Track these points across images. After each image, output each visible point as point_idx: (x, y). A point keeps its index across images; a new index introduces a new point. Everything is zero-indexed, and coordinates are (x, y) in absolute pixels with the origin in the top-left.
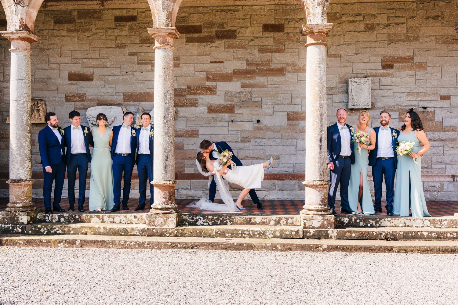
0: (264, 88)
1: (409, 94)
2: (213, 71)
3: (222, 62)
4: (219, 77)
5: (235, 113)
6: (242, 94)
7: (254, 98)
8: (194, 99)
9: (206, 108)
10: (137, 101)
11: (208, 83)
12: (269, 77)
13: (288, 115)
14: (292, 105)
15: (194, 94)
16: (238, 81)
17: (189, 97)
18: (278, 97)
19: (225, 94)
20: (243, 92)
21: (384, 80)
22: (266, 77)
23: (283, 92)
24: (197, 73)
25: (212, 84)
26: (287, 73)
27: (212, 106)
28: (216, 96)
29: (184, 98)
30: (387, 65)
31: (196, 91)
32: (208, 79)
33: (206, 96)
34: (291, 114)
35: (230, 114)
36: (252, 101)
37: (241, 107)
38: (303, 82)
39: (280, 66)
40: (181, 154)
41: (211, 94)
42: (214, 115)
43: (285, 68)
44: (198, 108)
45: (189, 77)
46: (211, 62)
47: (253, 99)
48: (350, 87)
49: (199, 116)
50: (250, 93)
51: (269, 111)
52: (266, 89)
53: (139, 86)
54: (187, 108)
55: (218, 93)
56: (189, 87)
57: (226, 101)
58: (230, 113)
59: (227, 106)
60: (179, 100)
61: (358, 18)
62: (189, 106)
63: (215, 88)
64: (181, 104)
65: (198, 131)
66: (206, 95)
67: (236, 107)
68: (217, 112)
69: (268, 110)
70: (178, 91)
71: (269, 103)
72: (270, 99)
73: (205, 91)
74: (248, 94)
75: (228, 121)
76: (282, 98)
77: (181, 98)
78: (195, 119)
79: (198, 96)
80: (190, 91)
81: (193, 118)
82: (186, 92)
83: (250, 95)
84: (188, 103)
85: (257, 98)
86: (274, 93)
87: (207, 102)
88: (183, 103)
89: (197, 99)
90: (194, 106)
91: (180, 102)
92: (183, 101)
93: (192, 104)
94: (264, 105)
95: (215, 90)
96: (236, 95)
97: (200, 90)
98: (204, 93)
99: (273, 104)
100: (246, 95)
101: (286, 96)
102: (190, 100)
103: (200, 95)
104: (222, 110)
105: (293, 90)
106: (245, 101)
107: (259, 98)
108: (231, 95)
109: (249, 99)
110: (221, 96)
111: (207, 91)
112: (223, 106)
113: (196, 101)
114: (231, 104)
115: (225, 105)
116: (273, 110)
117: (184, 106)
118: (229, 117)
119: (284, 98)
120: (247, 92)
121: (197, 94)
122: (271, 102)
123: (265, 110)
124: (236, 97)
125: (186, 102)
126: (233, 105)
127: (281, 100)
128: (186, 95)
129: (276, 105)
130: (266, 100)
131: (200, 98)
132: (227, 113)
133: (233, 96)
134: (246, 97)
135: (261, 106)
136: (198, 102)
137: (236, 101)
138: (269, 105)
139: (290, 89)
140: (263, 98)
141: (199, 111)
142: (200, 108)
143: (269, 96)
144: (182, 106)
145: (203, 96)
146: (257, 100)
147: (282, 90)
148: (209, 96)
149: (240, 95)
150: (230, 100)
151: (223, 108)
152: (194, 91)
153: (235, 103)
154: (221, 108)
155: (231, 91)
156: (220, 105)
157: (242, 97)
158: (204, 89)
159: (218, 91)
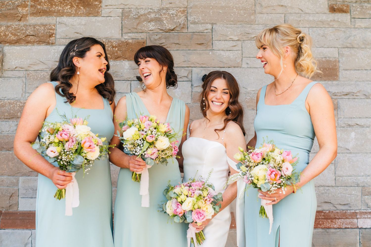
6: (165, 14)
7: (194, 23)
8: (45, 25)
15: (46, 13)
17: (33, 20)
19: (122, 13)
20: (167, 9)
23: (264, 11)
28: (99, 19)
29: (22, 23)
31: (52, 5)
33: (76, 18)
36: (190, 30)
40: (10, 164)
41: (88, 14)
44: (54, 47)
47: (192, 26)
51: (231, 55)
54: (29, 47)
55: (105, 11)
57: (125, 30)
59: (127, 43)
60: (8, 27)
62: (33, 43)
64: (13, 38)
66: (76, 15)
69: (228, 53)
70: (6, 5)
71: (232, 37)
72: (233, 26)
73: (73, 6)
74: (180, 13)
75: (128, 79)
76: (261, 23)
77: (15, 24)
78: (47, 74)
79: (55, 18)
80: (36, 7)
81: (41, 73)
82: (27, 9)
83: (183, 17)
84: (29, 35)
85: (203, 25)
86: (242, 12)
87: (78, 33)
88: (18, 36)
89: (53, 27)
90: (45, 42)
91: (11, 31)
92: (18, 29)
93: (39, 37)
94: (220, 42)
95: (99, 5)
96: (149, 16)
97: (60, 4)
98: (70, 11)
99: (242, 39)
100: (174, 15)
101: (271, 19)
102: (35, 29)
103: (62, 16)
104: (114, 53)
105: (289, 5)
106: (172, 30)
107: (207, 23)
108: (136, 15)
109: (182, 26)
110: (112, 18)
111: (77, 6)
112: (116, 42)
113: (49, 31)
114: (136, 38)
115: (123, 40)
116: (242, 54)
117: (21, 43)
118: (132, 70)
119: (268, 25)
120: (177, 9)
121: (54, 13)
122: (235, 33)
123: (222, 53)
124: (149, 22)
125: (24, 31)
126: (143, 41)
127: (260, 30)
128: (27, 17)
129: (249, 42)
130: (223, 28)
131: (59, 22)
132: (126, 60)
133: (143, 18)
134: (175, 20)
135: (211, 44)
136: (55, 32)
137: (149, 32)
138: (231, 40)
139: (282, 4)
140: (215, 24)
141: (56, 56)
142: (59, 48)
143: (232, 19)
144: (16, 43)
145: (68, 18)
146: (201, 29)
147: (261, 6)
148: (82, 17)
149: (160, 17)
150: (135, 27)
151: (116, 47)
152: (45, 5)
153: (146, 35)
154: (113, 47)
155: (138, 7)
156: (110, 40)
157: (164, 20)
158: (70, 3)
159: (106, 6)
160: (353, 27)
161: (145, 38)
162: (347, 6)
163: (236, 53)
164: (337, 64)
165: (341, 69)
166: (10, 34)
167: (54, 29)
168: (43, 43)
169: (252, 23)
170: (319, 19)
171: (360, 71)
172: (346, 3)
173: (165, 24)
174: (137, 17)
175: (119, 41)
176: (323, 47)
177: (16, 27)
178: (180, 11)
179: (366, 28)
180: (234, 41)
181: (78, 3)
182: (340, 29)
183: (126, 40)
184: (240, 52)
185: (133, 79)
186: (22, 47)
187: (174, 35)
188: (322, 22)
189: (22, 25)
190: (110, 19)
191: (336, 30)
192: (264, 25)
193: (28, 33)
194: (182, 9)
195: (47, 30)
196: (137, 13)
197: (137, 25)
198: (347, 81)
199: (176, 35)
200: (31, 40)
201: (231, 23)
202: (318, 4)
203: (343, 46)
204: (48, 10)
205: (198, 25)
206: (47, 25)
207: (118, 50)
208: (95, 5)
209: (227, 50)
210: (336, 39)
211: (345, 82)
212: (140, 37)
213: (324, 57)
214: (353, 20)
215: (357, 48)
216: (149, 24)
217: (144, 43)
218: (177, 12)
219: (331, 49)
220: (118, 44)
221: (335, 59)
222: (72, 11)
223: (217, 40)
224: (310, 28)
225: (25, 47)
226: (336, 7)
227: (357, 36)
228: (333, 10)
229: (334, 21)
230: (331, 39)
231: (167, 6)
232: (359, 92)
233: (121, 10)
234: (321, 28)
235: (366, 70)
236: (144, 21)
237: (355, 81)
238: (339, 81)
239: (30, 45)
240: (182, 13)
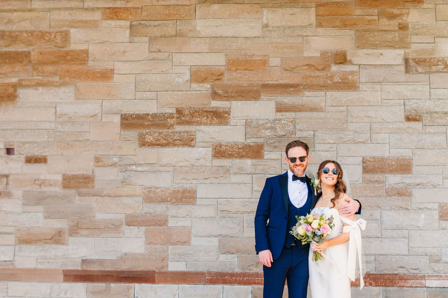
0: (318, 113)
4: (235, 92)
5: (265, 157)
6: (278, 124)
7: (300, 130)
8: (188, 132)
9: (210, 149)
11: (215, 104)
12: (327, 93)
13: (365, 163)
14: (371, 145)
15: (189, 123)
16: (270, 100)
17: (179, 128)
19: (246, 123)
20: (280, 120)
22: (322, 93)
23: (354, 120)
25: (223, 106)
26: (361, 86)
27: (221, 146)
28: (228, 127)
29: (170, 131)
31: (193, 117)
32: (215, 95)
33: (211, 127)
34: (369, 161)
35: (255, 161)
37: (275, 147)
38: (391, 101)
40: (162, 236)
41: (220, 124)
42: (225, 162)
44: (195, 149)
45: (179, 93)
47: (299, 132)
49: (197, 164)
51: (328, 155)
52: (322, 115)
54: (176, 148)
55: (232, 121)
56: (179, 112)
57: (248, 136)
58: (255, 158)
59: (250, 146)
60: (160, 133)
62: (178, 145)
63: (227, 113)
64: (164, 142)
65: (195, 192)
66: (211, 124)
67: (266, 148)
68: (231, 156)
69: (326, 153)
70: (158, 117)
71: (329, 141)
72: (330, 132)
73: (209, 117)
74: (289, 123)
75: (251, 173)
76: (352, 130)
77: (165, 131)
78: (189, 169)
79: (195, 126)
80: (181, 118)
81: (185, 168)
82: (173, 120)
83: (292, 126)
84: (176, 140)
85: (307, 132)
86: (337, 121)
87: (212, 138)
88: (168, 140)
89: (193, 133)
90: (187, 145)
91: (162, 137)
92: (168, 135)
93: (184, 141)
94: (320, 145)
95: (228, 117)
96: (266, 126)
97: (199, 116)
98: (206, 121)
99: (337, 143)
100: (285, 125)
101: (360, 127)
102: (181, 135)
103: (200, 125)
104: (239, 153)
105: (374, 116)
106: (284, 136)
107: (310, 131)
108: (256, 124)
109: (291, 132)
110: (238, 127)
111: (212, 117)
112: (241, 145)
113: (191, 136)
114: (257, 142)
115: (246, 143)
116: (337, 154)
117: (170, 146)
118: (253, 166)
119: (357, 132)
120: (288, 119)
121: (194, 123)
122: (332, 138)
123: (321, 153)
124: (266, 130)
125: (172, 137)
126: (261, 144)
127: (351, 135)
128: (174, 126)
129: (342, 144)
130: (322, 134)
131: (198, 130)
132: (249, 159)
133: (261, 127)
134: (286, 129)
135: (313, 146)
136: (195, 137)
137: (266, 137)
138: (328, 143)
139: (368, 115)
140: (317, 131)
141: (197, 155)
142: (199, 149)
143: (329, 127)
144: (166, 145)
145: (205, 126)
146: (306, 135)
147: (352, 117)
148: (215, 126)
149: (274, 126)
150: (256, 133)
151: (241, 149)
152: (188, 117)
153: (264, 139)
154: (239, 149)
155: (258, 118)
156: (237, 143)
157: (277, 129)
158: (206, 115)
159: (234, 117)
160: (424, 132)
161: (263, 142)
162: (420, 116)
163: (333, 153)
164: (411, 162)
165: (414, 165)
166: (162, 139)
167: (194, 135)
168: (186, 146)
169: (345, 130)
170: (397, 127)
171: (429, 167)
172: (419, 114)
173: (278, 131)
174: (257, 126)
175: (244, 144)
176: (400, 148)
177: (166, 133)
178: (290, 121)
179: (435, 133)
180: (331, 144)
181: (212, 115)
182: (414, 134)
183: (249, 144)
184: (335, 152)
185: (254, 173)
186: (171, 149)
187: (285, 139)
188: (400, 129)
189: (170, 132)
190: (236, 128)
191: (410, 135)
192: (354, 132)
193: (175, 138)
194: (291, 120)
195: (189, 136)
196: (257, 123)
197: (257, 132)
198: (419, 174)
199: (286, 140)
200: (178, 144)
201: (329, 130)
202: (397, 115)
203: (415, 148)
204: (190, 121)
205: (303, 132)
206: (189, 132)
207: (243, 151)
208: (225, 117)
209: (325, 151)
210: (410, 142)
211: (417, 175)
212: (259, 141)
213: (401, 156)
214: (424, 127)
215: (427, 149)
216: (266, 131)
217: (262, 145)
218: (287, 122)
219: (406, 150)
220: (243, 146)
221: (409, 158)
222: (208, 121)
223: (318, 143)
224: (390, 134)
225: (173, 149)
226: (410, 117)
227: (427, 139)
228: (408, 119)
229: (409, 127)
230: (406, 142)
231: (280, 118)
232: (428, 183)
233: (244, 121)
234: (399, 133)
235: (434, 166)
236: (262, 129)
237: (425, 175)
238: (412, 174)
239: (177, 147)
240: (291, 123)
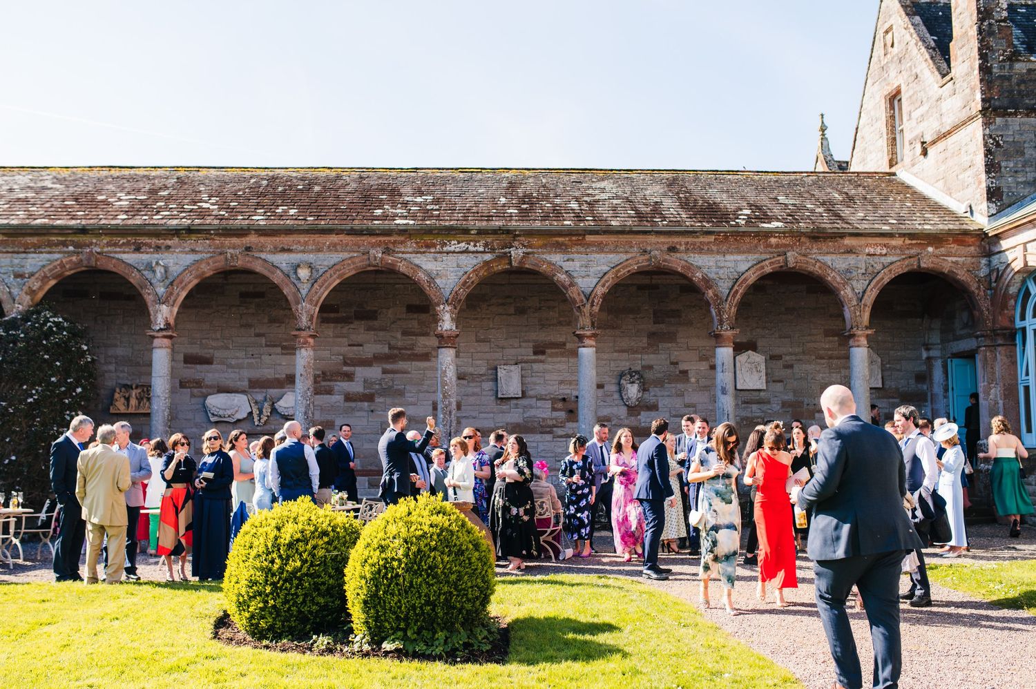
1: (561, 382)
2: (351, 355)
3: (361, 345)
10: (265, 388)
18: (422, 384)
21: (535, 366)
24: (333, 357)
30: (539, 350)
39: (425, 350)
43: (430, 353)
46: (349, 345)
48: (499, 374)
50: (392, 380)
53: (265, 370)
61: (508, 300)
